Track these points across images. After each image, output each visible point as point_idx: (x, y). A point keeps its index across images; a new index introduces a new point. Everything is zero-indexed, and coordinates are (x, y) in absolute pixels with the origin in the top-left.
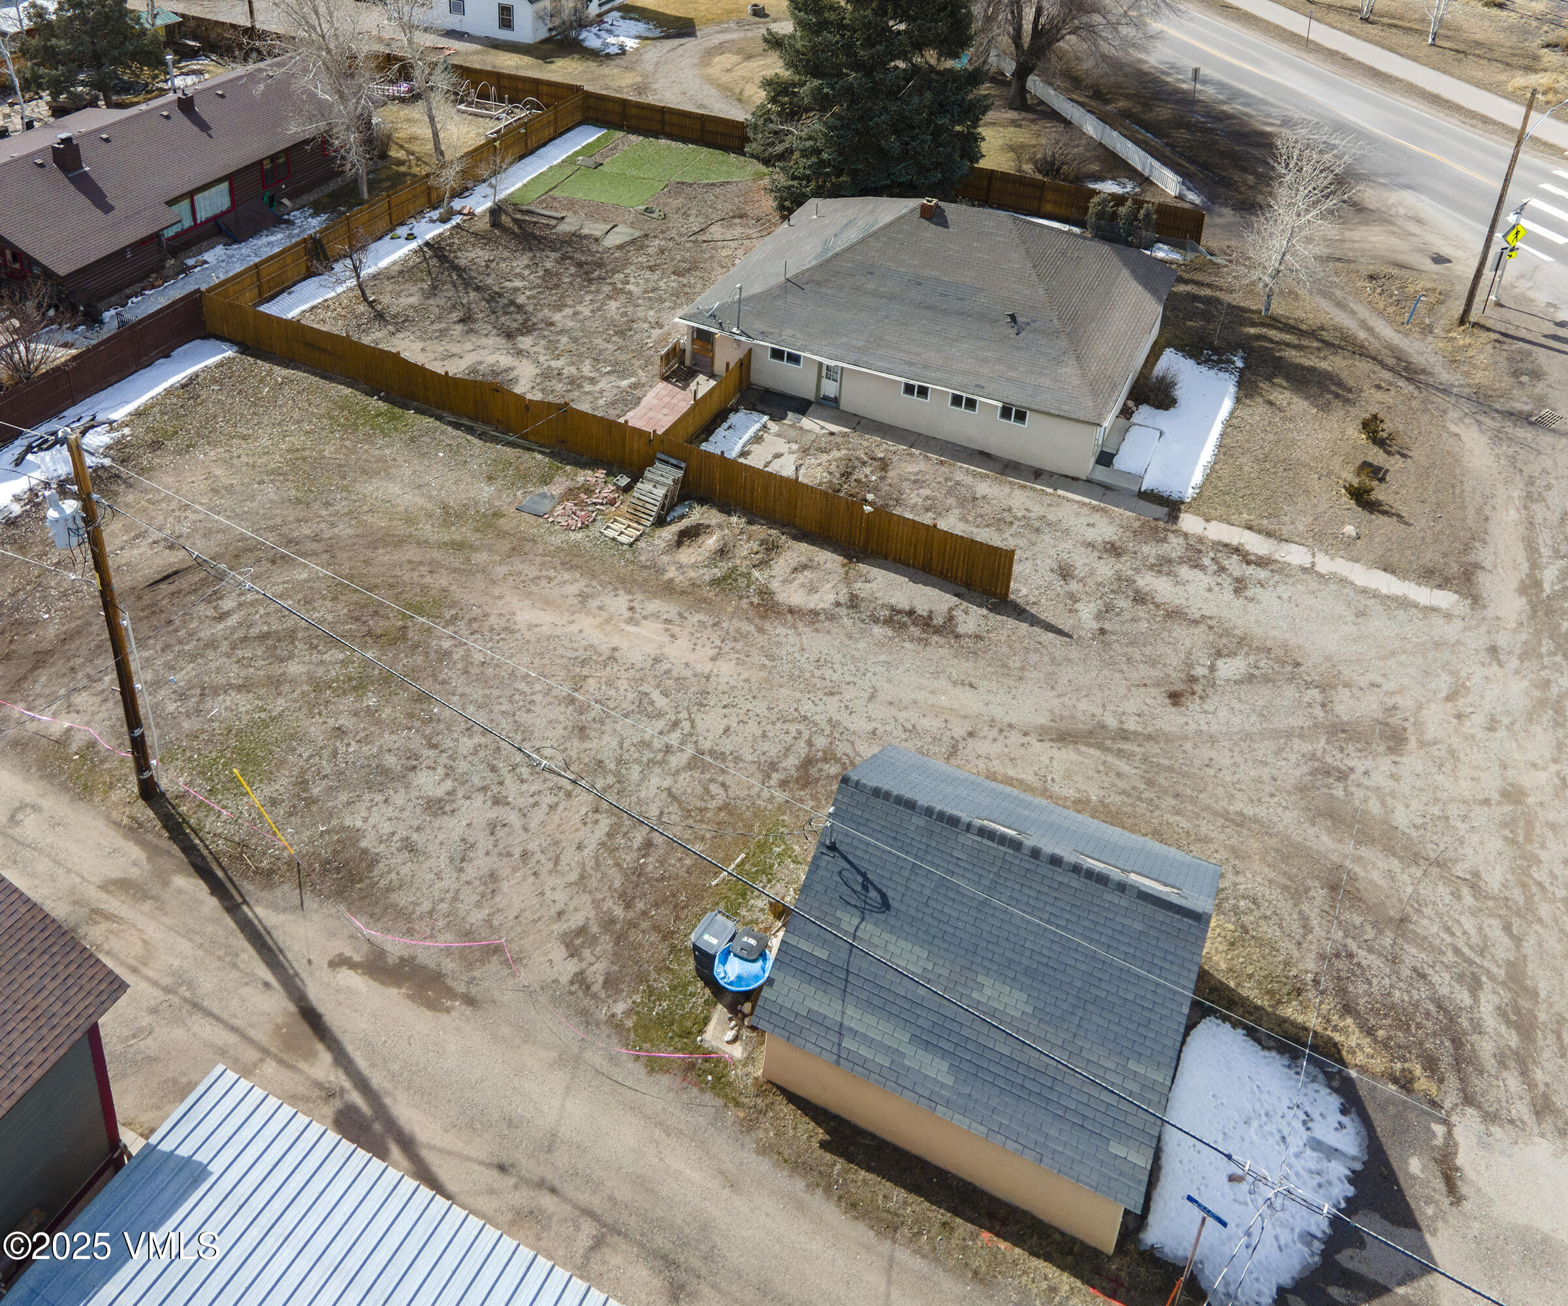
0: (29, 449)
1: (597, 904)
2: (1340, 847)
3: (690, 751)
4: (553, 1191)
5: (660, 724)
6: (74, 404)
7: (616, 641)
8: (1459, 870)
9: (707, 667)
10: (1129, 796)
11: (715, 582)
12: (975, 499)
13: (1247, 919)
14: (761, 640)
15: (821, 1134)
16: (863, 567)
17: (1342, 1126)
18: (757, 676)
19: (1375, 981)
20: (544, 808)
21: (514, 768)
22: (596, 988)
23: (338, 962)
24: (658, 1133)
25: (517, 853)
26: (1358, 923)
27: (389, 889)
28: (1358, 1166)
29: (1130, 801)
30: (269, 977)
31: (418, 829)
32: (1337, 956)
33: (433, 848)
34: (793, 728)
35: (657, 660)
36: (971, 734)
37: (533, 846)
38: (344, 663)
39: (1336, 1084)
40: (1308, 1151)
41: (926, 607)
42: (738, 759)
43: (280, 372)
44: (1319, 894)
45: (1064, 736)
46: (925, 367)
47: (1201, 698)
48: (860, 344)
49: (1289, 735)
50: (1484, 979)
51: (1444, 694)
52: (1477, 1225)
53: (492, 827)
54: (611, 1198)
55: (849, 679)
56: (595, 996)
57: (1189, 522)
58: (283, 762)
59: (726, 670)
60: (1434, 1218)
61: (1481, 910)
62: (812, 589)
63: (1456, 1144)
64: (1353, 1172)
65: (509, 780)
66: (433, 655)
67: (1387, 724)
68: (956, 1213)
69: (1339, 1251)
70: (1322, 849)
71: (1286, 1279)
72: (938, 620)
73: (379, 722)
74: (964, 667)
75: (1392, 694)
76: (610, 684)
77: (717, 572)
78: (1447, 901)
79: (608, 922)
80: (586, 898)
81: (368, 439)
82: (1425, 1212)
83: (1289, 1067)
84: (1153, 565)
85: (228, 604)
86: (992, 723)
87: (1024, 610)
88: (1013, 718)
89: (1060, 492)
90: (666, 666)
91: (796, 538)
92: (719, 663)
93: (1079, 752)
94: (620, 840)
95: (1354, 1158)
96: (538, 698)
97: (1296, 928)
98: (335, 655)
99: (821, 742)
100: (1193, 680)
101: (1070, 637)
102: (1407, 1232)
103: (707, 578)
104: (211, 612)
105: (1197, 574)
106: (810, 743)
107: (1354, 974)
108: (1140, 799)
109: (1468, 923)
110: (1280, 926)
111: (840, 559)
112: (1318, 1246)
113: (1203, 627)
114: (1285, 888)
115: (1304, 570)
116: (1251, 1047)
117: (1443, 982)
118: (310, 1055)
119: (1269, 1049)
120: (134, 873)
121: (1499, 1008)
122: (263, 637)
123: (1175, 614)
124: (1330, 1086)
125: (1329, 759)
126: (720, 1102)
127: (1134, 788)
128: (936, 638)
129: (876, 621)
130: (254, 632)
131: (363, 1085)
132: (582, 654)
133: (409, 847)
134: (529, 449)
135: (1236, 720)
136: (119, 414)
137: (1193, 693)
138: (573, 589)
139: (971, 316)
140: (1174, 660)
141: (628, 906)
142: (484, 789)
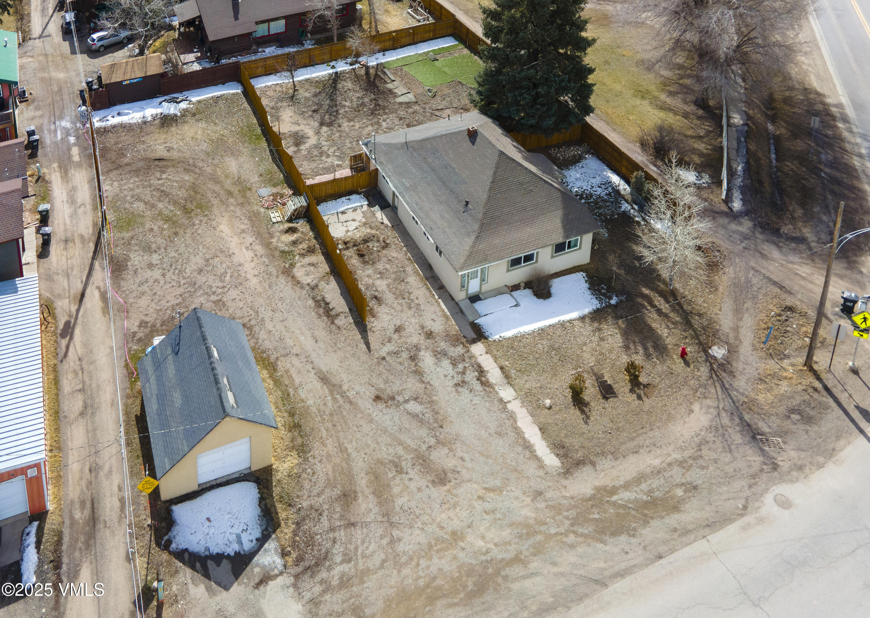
0: (164, 101)
1: (157, 319)
2: (365, 488)
3: (218, 298)
4: (83, 373)
5: (220, 284)
6: (188, 90)
7: (237, 251)
8: (396, 533)
9: (249, 276)
10: (319, 412)
11: (283, 252)
12: (403, 281)
13: (304, 475)
14: (274, 279)
15: (138, 414)
16: (332, 278)
17: (252, 541)
18: (260, 289)
19: (317, 527)
20: (171, 285)
21: (176, 269)
22: (135, 338)
23: (98, 288)
24: (112, 380)
25: (154, 291)
26: (337, 510)
27: (122, 279)
28: (242, 553)
29: (317, 414)
30: (84, 280)
31: (142, 269)
32: (317, 510)
33: (139, 276)
34: (251, 312)
35: (240, 265)
36: (297, 355)
37: (158, 293)
38: (172, 211)
39: (265, 533)
40: (235, 536)
41: (334, 306)
42: (228, 310)
43: (246, 105)
44: (337, 492)
45: (324, 379)
46: (420, 209)
47: (387, 406)
48: (408, 185)
49: (401, 443)
50: (353, 563)
51: (487, 486)
52: (252, 597)
53: (156, 281)
54: (91, 385)
55: (283, 310)
56: (133, 340)
57: (478, 349)
58: (134, 229)
59: (254, 282)
60: (244, 583)
61: (384, 548)
62: (307, 274)
63: (276, 579)
64: (239, 552)
65: (172, 271)
66: (191, 223)
67: (446, 474)
68: (143, 457)
69: (211, 560)
70: (358, 482)
71: (191, 549)
72: (333, 313)
73: (161, 233)
74: (321, 333)
75: (464, 467)
76: (221, 263)
77: (287, 249)
78: (376, 535)
79: (154, 326)
80: (156, 316)
81: (243, 143)
82: (244, 578)
83: (259, 516)
84: (437, 351)
85: (164, 176)
86: (308, 357)
87: (366, 331)
88: (316, 362)
89: (440, 300)
90: (240, 268)
91: (323, 254)
92: (255, 278)
93: (322, 387)
94: (177, 308)
95: (244, 550)
96: (201, 254)
97: (315, 492)
98: (172, 208)
99: (253, 322)
100: (393, 398)
101: (370, 351)
102: (232, 577)
103: (282, 249)
104: (158, 176)
105: (450, 367)
106: (250, 320)
107: (314, 520)
108: (321, 416)
109: (373, 547)
110: (311, 487)
111: (328, 270)
112: (207, 553)
113: (423, 386)
114: (329, 480)
115: (501, 400)
116: (257, 502)
117: (338, 549)
118: (75, 304)
119: (260, 507)
120: (86, 236)
121: (344, 572)
122: (163, 191)
123: (418, 373)
124: (263, 531)
125: (403, 463)
126: (129, 386)
127: (324, 412)
128: (325, 318)
129: (313, 298)
130: (162, 188)
131: (76, 318)
132: (224, 249)
133: (136, 272)
134: (281, 171)
135: (388, 423)
136: (194, 99)
137: (386, 403)
138: (243, 227)
139: (453, 193)
140: (396, 386)
141: (161, 325)
142: (164, 269)
